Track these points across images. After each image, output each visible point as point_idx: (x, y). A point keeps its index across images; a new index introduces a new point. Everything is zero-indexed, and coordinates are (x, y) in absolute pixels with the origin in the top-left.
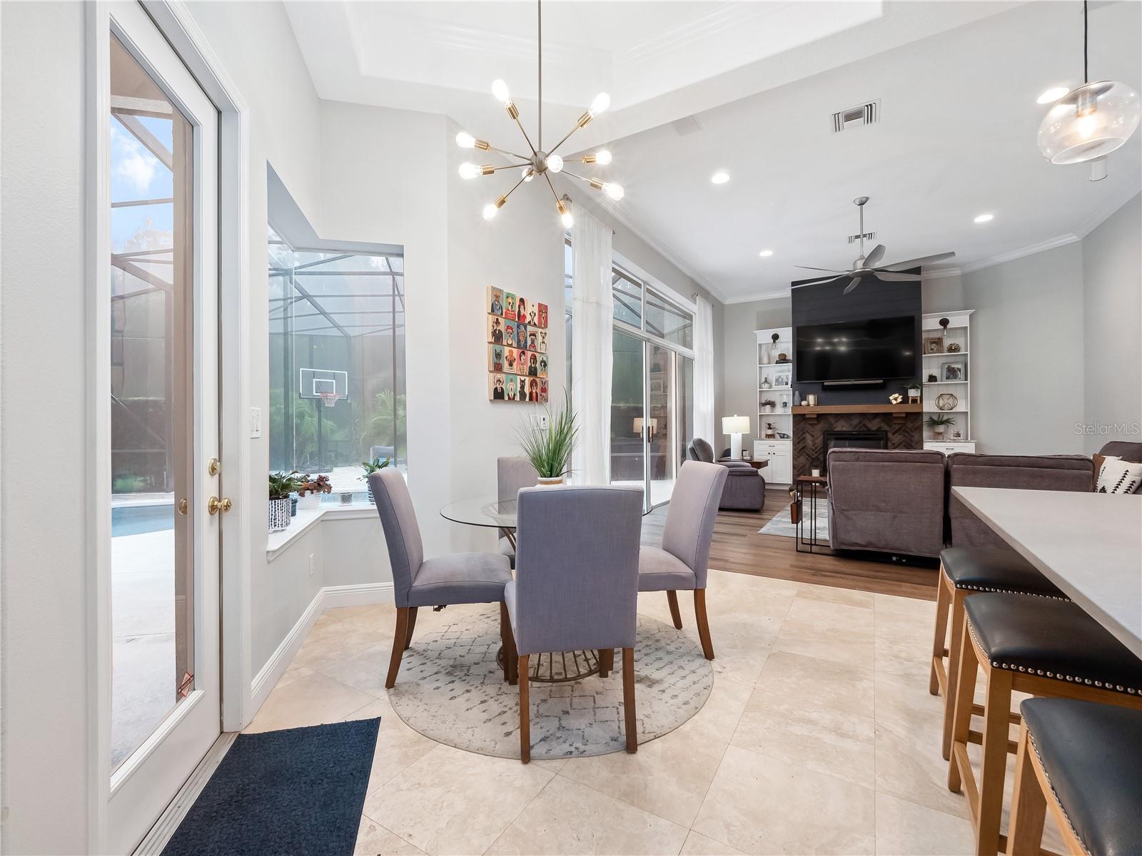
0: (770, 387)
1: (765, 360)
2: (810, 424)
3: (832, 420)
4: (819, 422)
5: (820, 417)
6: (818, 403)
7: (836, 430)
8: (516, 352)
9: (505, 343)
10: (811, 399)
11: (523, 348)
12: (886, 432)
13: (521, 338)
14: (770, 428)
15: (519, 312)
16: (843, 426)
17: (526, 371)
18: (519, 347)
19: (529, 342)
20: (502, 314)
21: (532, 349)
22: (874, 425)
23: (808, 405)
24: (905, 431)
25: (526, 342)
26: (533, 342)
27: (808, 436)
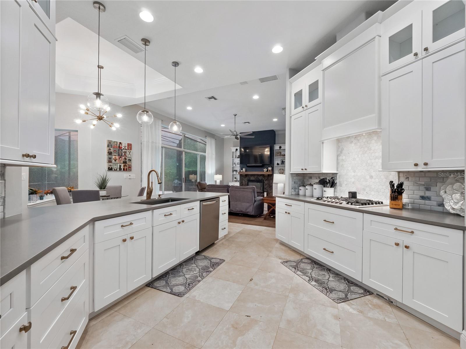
0: (236, 166)
1: (234, 157)
2: (244, 178)
3: (250, 176)
4: (246, 177)
5: (246, 175)
6: (246, 171)
7: (251, 179)
8: (117, 157)
9: (113, 155)
10: (244, 169)
11: (120, 156)
12: (263, 180)
13: (120, 153)
14: (235, 179)
15: (119, 146)
16: (252, 178)
17: (122, 162)
18: (119, 155)
19: (123, 154)
20: (112, 147)
21: (124, 156)
22: (260, 178)
23: (243, 172)
24: (268, 180)
25: (122, 154)
26: (125, 154)
27: (243, 181)
